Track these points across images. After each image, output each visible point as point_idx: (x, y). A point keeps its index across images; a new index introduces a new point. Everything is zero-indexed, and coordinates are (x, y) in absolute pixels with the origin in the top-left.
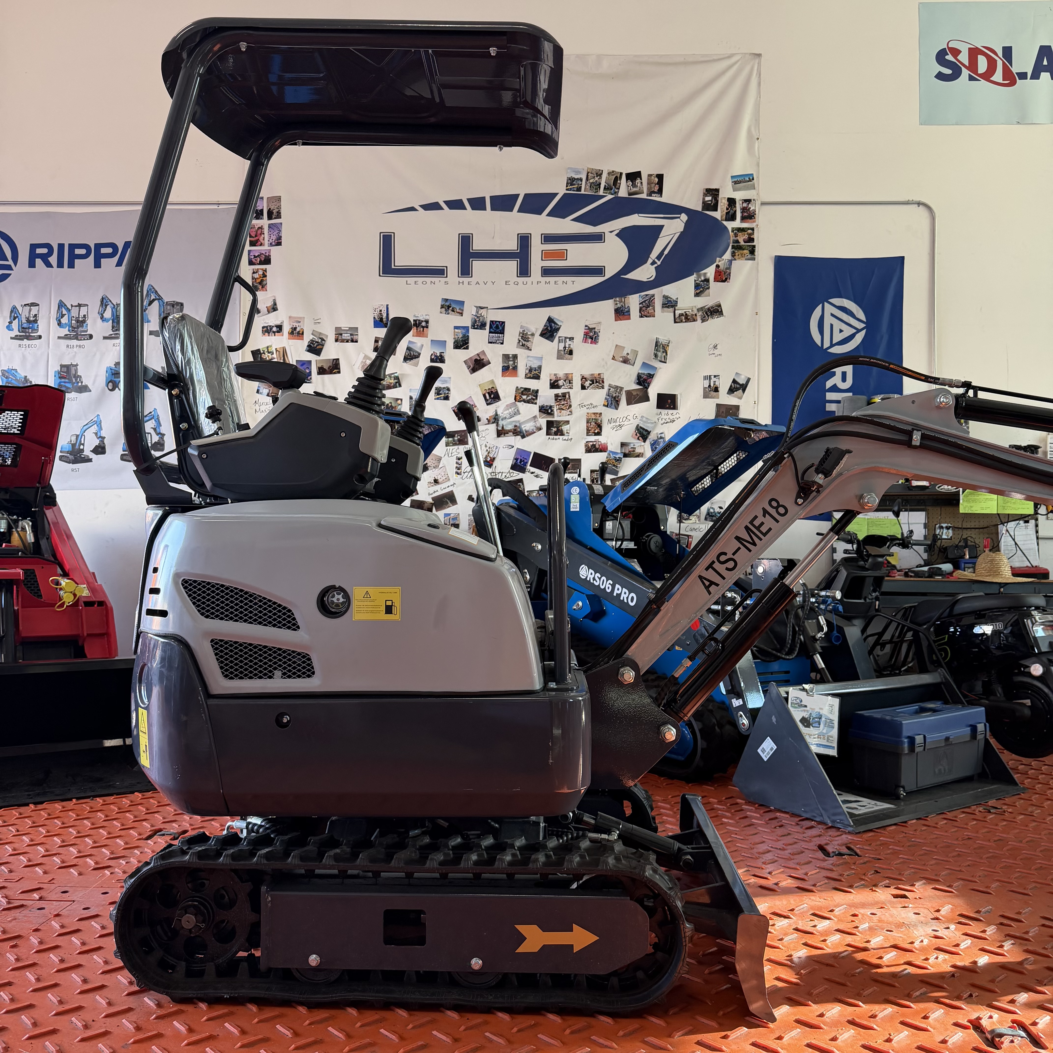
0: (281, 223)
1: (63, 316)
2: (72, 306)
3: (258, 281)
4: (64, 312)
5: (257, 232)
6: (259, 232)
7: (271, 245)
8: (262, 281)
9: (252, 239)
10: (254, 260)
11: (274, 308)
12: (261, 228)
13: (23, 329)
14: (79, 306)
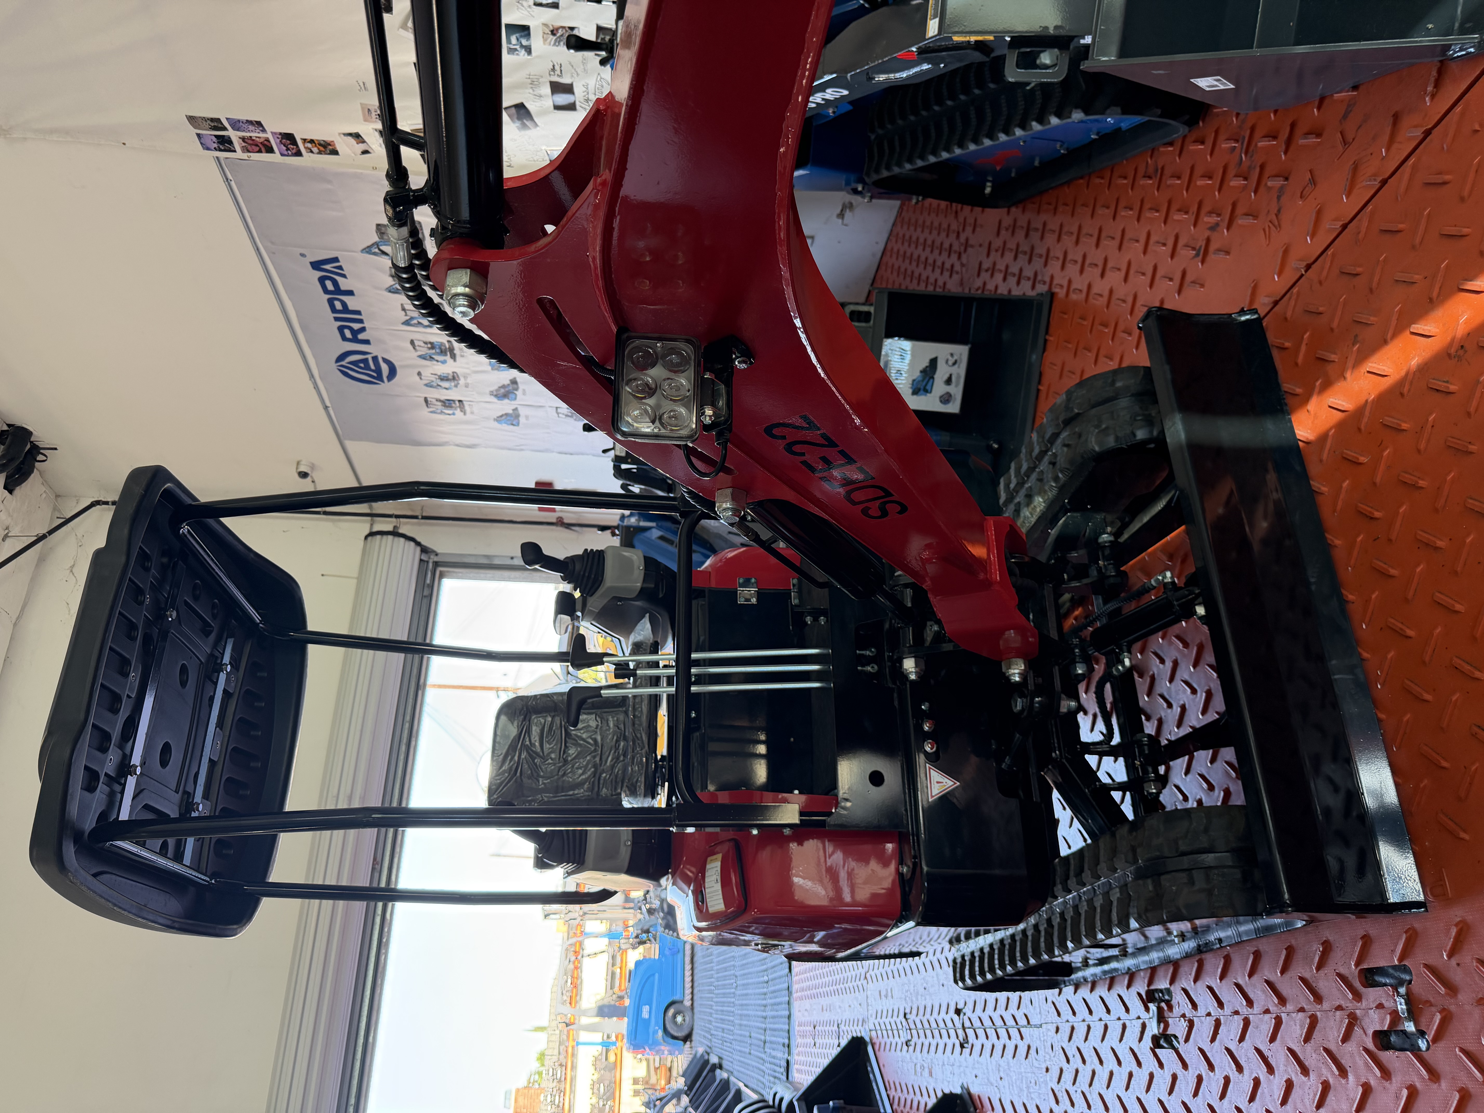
0: (227, 119)
1: (419, 323)
2: (406, 315)
3: (322, 149)
4: (415, 321)
5: (250, 144)
6: (251, 142)
7: (264, 130)
8: (320, 145)
9: (263, 149)
10: (294, 151)
11: (357, 136)
12: (243, 139)
13: (443, 352)
14: (404, 309)
